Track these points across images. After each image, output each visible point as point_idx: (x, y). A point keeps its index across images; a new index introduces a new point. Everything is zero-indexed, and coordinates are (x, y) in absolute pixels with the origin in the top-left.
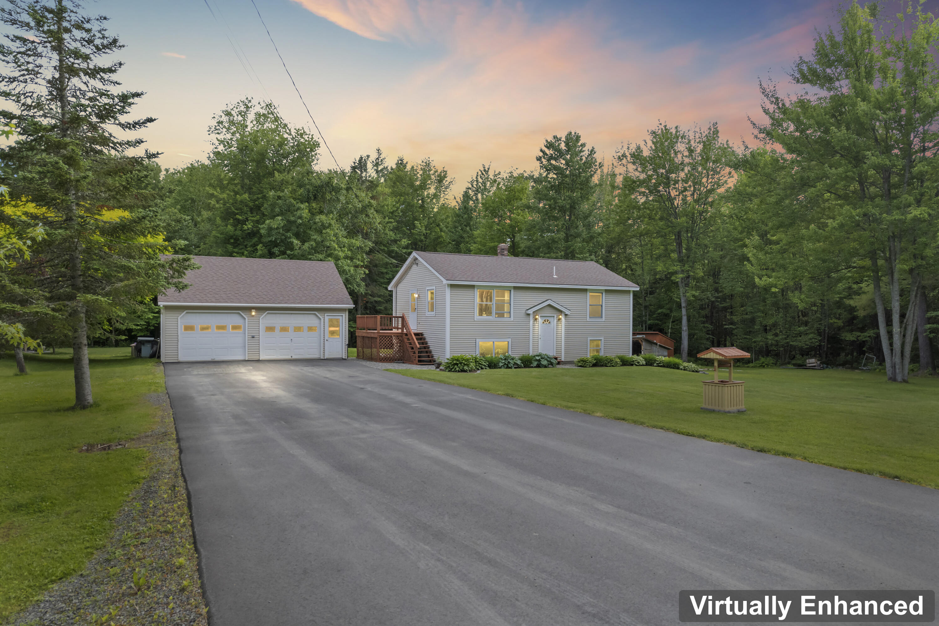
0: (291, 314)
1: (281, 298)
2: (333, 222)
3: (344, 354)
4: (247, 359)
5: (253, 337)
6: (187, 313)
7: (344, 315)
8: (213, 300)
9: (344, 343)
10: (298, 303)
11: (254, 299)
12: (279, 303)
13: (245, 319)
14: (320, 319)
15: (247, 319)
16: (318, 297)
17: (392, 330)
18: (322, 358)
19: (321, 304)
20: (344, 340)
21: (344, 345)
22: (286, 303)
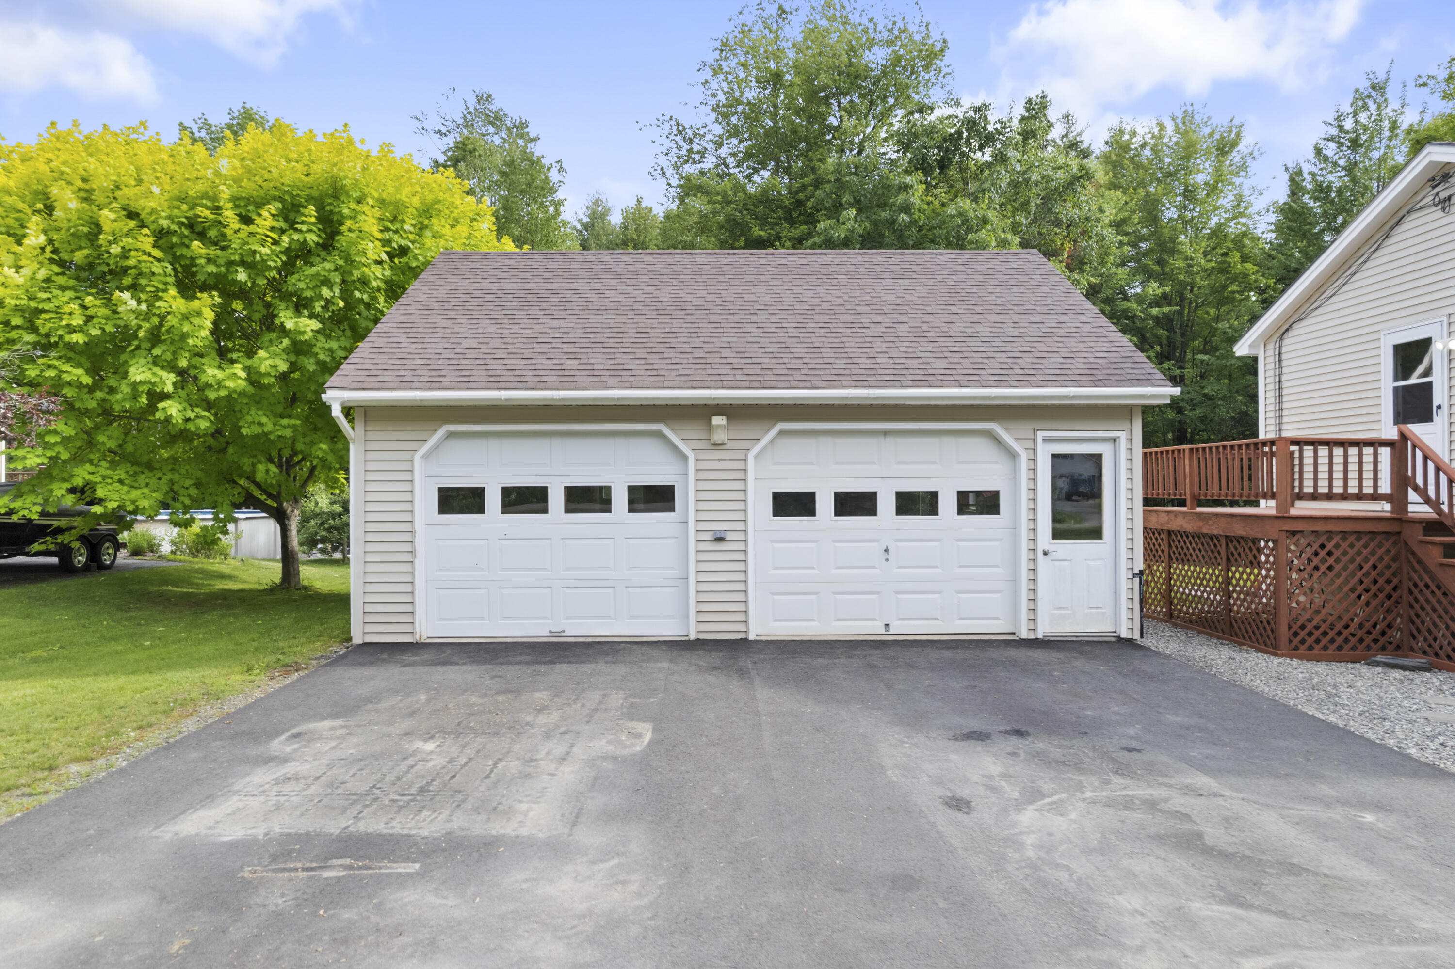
0: (886, 433)
1: (840, 364)
2: (991, 215)
3: (1124, 614)
4: (693, 636)
5: (720, 540)
6: (451, 435)
7: (1123, 436)
8: (551, 377)
9: (1123, 565)
10: (917, 383)
11: (725, 370)
12: (830, 383)
13: (685, 458)
14: (1013, 455)
15: (691, 457)
16: (1002, 358)
17: (1256, 504)
18: (1024, 634)
19: (1021, 382)
20: (1124, 554)
21: (1124, 575)
22: (859, 383)
